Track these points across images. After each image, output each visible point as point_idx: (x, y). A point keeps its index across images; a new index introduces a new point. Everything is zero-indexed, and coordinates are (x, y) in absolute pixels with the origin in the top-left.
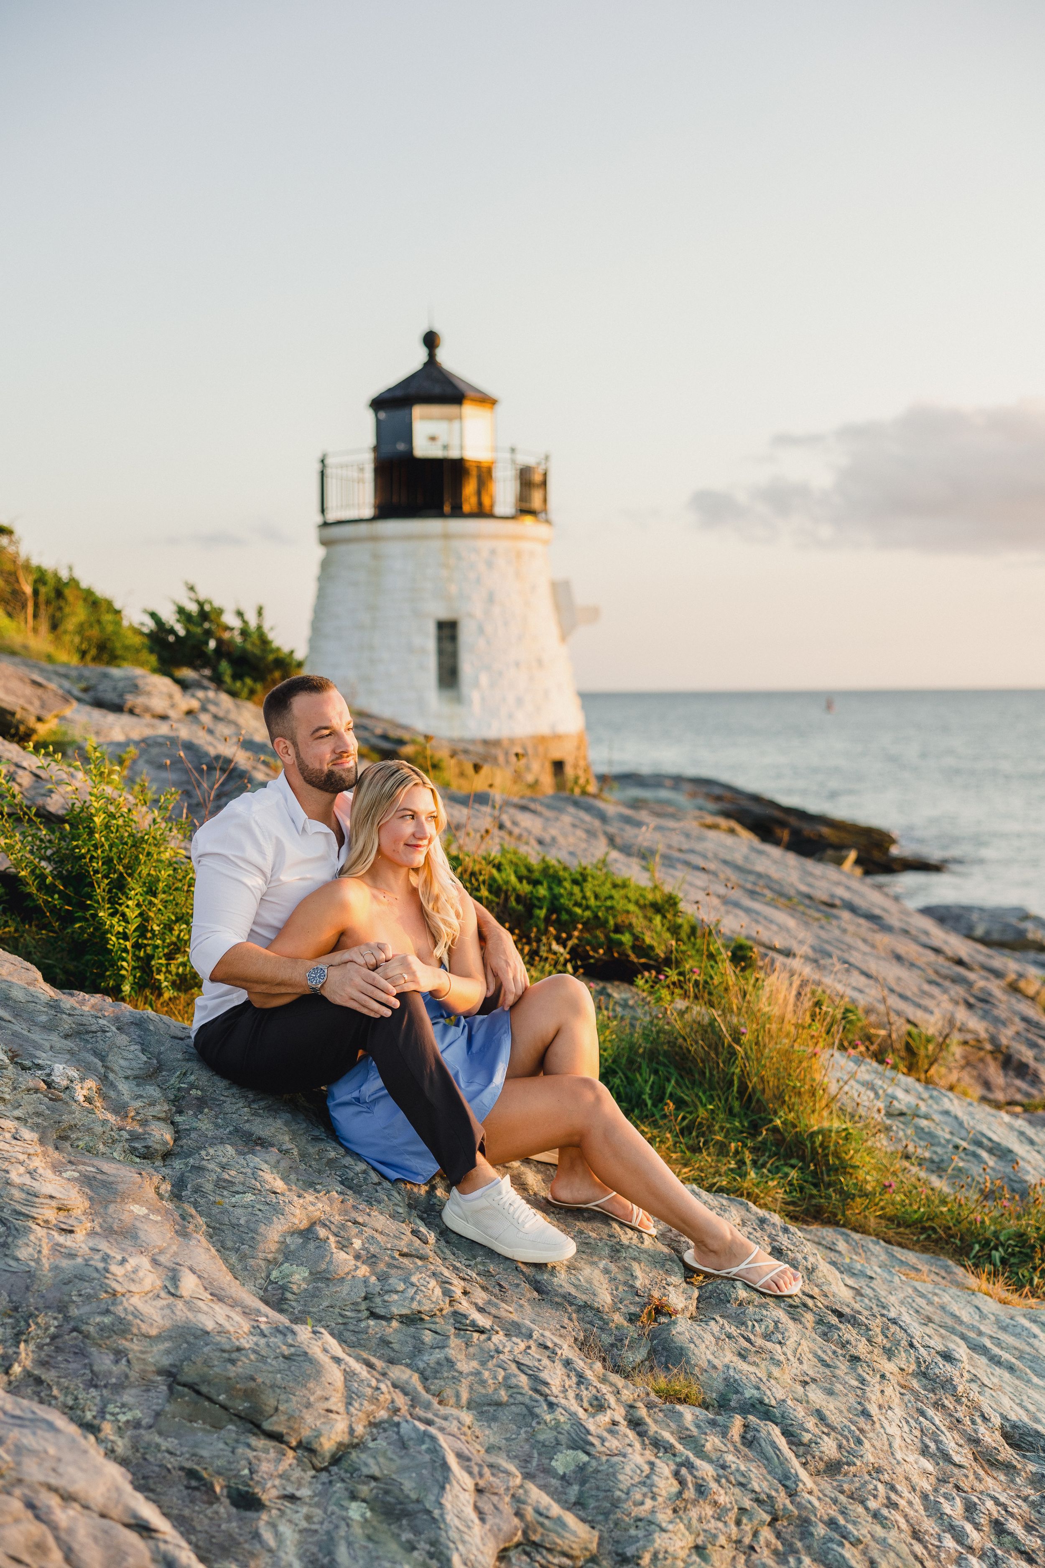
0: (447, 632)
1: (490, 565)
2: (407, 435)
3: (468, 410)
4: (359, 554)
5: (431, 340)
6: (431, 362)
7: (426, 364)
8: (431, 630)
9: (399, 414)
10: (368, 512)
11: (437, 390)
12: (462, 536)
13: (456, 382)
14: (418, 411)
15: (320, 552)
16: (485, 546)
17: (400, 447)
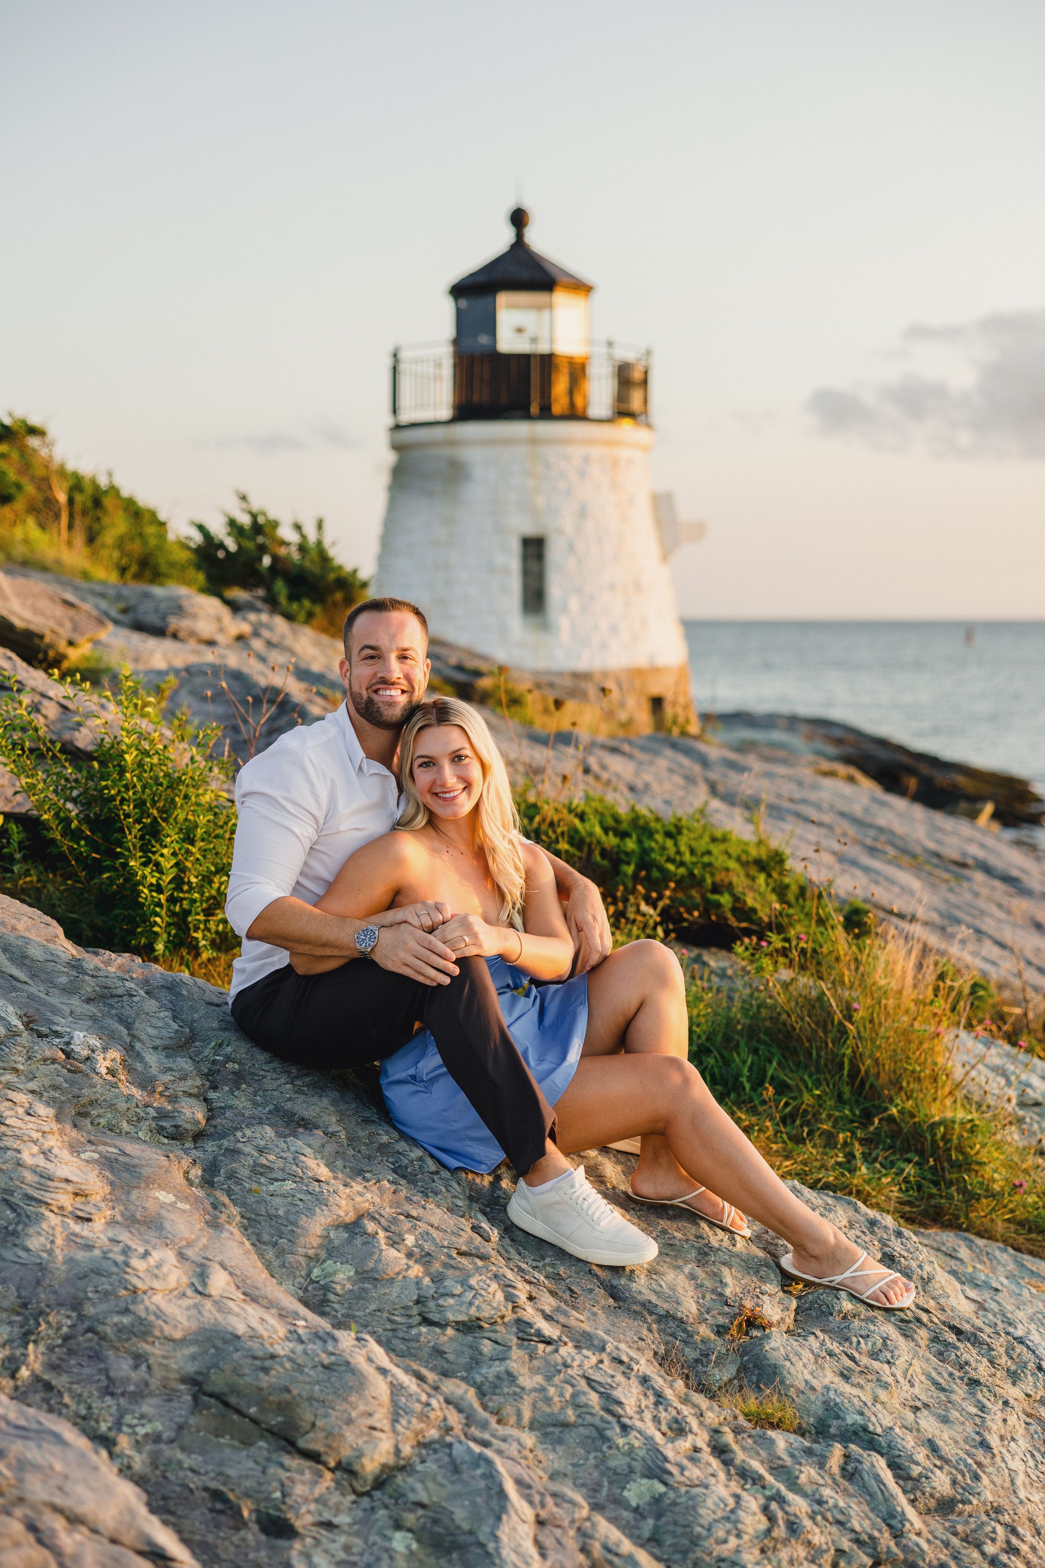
0: (533, 550)
1: (582, 474)
2: (490, 326)
3: (561, 298)
5: (519, 218)
6: (519, 244)
7: (513, 246)
8: (515, 547)
9: (482, 302)
10: (445, 412)
11: (525, 275)
12: (552, 441)
13: (547, 267)
14: (503, 299)
15: (390, 458)
16: (577, 452)
17: (484, 340)
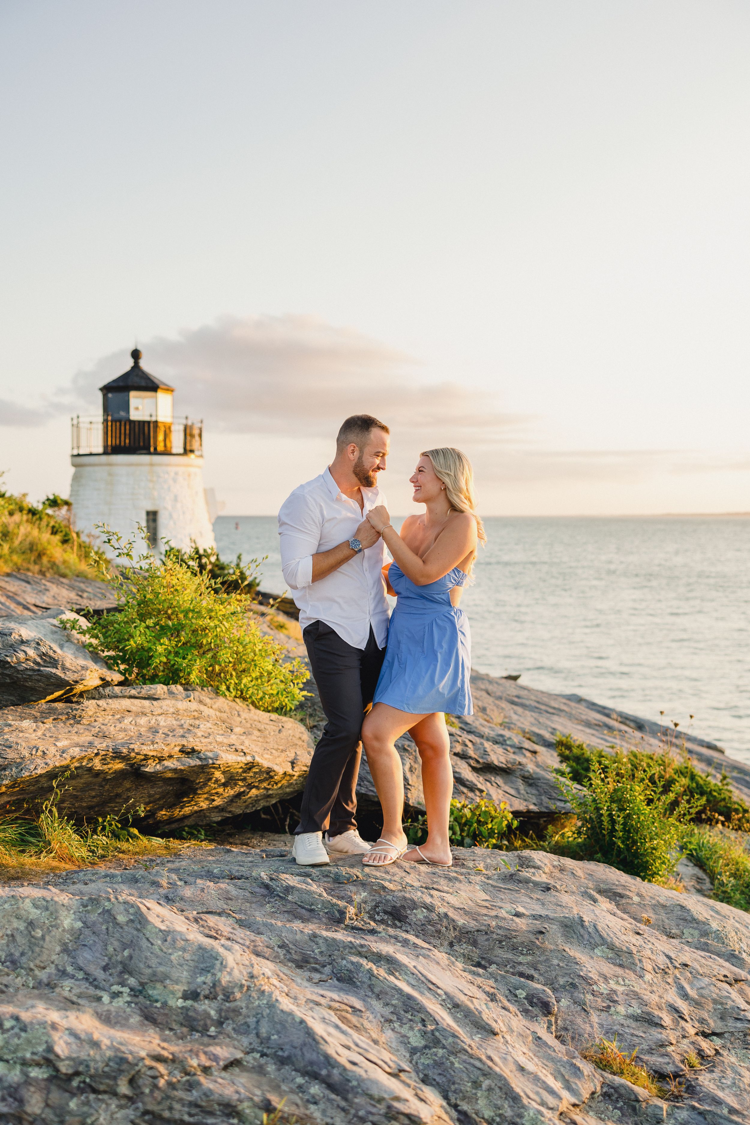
0: (151, 517)
1: (175, 481)
2: (126, 408)
3: (161, 395)
4: (101, 473)
5: (136, 355)
6: (136, 366)
7: (132, 368)
8: (144, 516)
9: (121, 395)
10: (100, 450)
11: (143, 383)
12: (160, 465)
13: (152, 378)
14: (133, 394)
15: (73, 470)
16: (172, 470)
17: (122, 414)
